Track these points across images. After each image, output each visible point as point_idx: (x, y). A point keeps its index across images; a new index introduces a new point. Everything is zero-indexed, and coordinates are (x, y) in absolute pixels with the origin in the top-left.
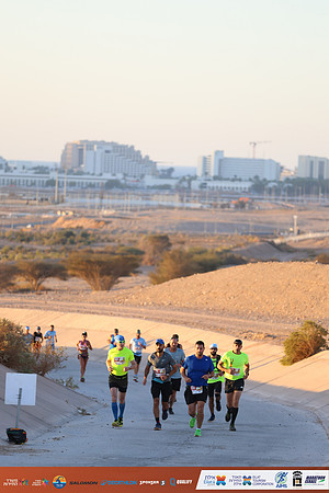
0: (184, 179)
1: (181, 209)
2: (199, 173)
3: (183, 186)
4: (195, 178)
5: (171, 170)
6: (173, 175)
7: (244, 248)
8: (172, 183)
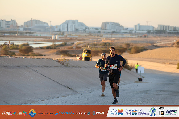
0: (131, 30)
1: (131, 37)
2: (134, 29)
3: (131, 32)
4: (133, 30)
5: (127, 28)
6: (128, 29)
7: (147, 46)
8: (128, 31)
